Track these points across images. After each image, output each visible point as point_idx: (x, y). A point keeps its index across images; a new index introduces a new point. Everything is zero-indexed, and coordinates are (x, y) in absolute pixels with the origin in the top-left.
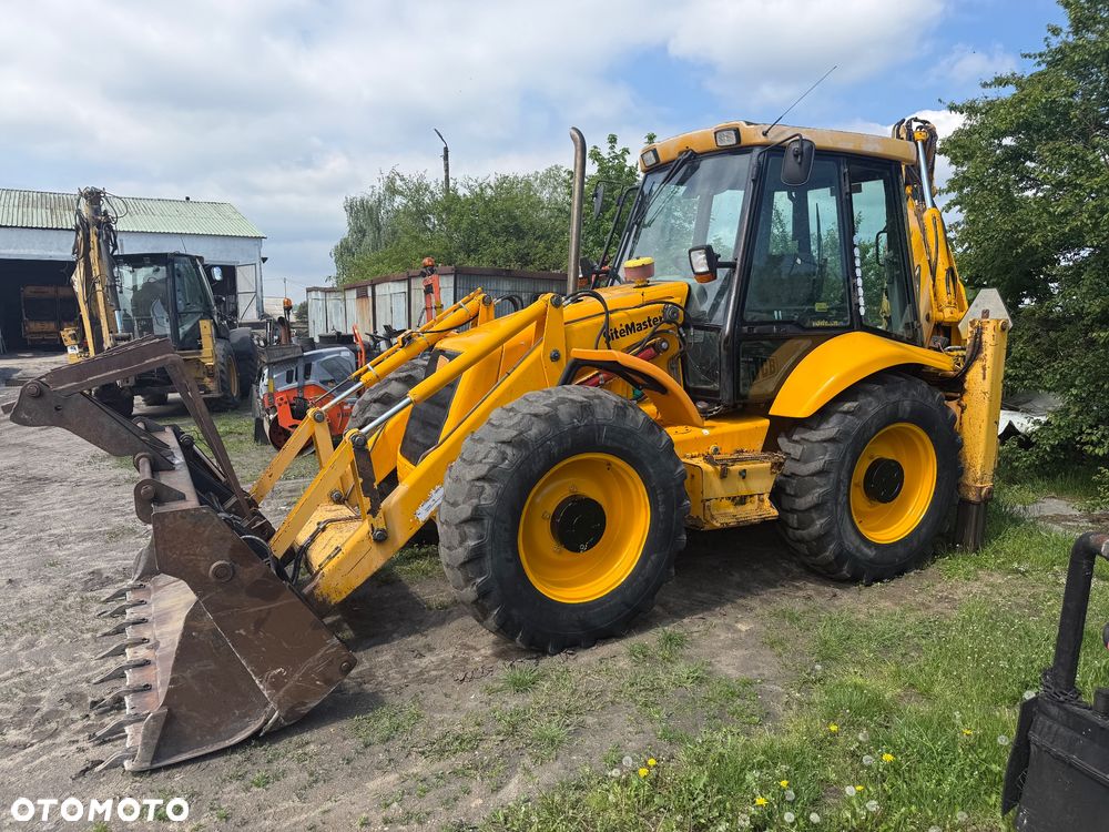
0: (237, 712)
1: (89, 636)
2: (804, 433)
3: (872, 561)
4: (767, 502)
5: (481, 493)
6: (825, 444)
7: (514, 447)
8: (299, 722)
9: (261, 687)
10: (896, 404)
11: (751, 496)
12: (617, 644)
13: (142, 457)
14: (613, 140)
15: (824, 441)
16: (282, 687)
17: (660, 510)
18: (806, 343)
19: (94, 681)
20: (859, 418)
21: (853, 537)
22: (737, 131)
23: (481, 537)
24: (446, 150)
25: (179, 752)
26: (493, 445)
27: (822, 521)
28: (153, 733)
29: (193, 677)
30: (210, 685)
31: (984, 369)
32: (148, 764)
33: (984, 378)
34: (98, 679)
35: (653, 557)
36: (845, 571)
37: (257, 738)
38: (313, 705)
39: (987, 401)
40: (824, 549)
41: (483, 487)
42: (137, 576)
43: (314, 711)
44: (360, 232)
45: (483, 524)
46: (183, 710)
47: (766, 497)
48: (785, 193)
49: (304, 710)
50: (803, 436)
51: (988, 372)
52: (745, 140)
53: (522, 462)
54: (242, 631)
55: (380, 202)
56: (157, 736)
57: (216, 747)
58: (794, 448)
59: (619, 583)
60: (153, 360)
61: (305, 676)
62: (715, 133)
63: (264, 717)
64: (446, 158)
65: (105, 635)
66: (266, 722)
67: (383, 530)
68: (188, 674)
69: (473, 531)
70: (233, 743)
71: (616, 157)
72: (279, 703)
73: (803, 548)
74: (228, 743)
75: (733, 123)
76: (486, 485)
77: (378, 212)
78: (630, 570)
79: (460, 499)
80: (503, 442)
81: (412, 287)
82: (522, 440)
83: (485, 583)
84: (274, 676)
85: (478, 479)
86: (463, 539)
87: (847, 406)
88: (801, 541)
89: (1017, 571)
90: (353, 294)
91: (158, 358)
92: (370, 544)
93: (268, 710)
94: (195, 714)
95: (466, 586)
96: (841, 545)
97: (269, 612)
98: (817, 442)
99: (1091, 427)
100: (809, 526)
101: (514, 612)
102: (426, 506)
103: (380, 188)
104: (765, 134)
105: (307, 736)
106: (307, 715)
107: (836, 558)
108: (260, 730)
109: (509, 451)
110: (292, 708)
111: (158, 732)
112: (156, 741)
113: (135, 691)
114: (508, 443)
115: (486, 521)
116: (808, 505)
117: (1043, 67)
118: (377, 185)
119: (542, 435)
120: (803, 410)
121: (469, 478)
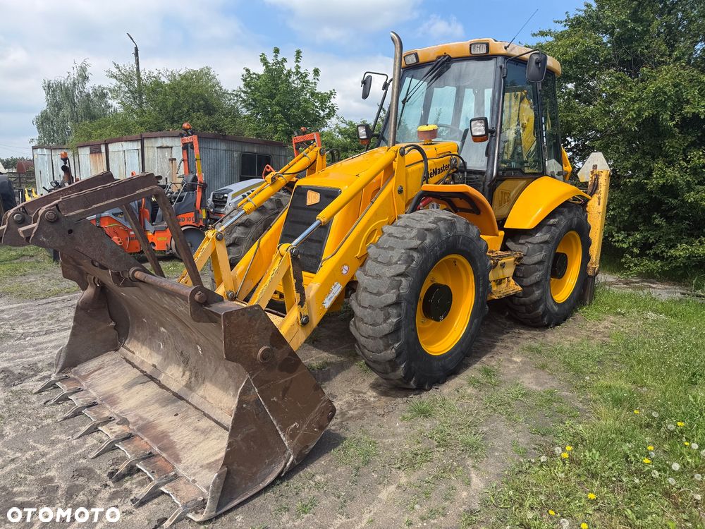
0: (267, 461)
1: (49, 421)
2: (527, 238)
3: (556, 314)
4: (512, 282)
5: (400, 285)
6: (542, 245)
7: (418, 252)
8: (304, 460)
9: (284, 439)
10: (572, 219)
11: (504, 279)
12: (457, 379)
13: (135, 271)
14: (277, 51)
15: (541, 243)
16: (296, 436)
17: (481, 290)
18: (522, 183)
19: (91, 457)
20: (557, 228)
21: (551, 300)
22: (487, 45)
23: (399, 315)
24: (136, 49)
25: (232, 500)
26: (403, 251)
27: (539, 292)
28: (218, 488)
29: (242, 440)
30: (252, 443)
31: (599, 199)
32: (214, 513)
33: (599, 204)
34: (94, 454)
35: (476, 321)
36: (545, 321)
37: (280, 478)
38: (312, 447)
39: (600, 218)
40: (537, 308)
41: (401, 280)
42: (58, 370)
43: (312, 450)
44: (56, 106)
45: (401, 307)
46: (235, 466)
47: (511, 278)
48: (472, 90)
49: (307, 451)
50: (527, 240)
51: (602, 201)
52: (492, 51)
53: (423, 262)
54: (275, 399)
55: (74, 84)
56: (220, 490)
57: (255, 491)
58: (521, 248)
59: (458, 340)
60: (141, 190)
61: (309, 425)
62: (471, 45)
63: (284, 462)
64: (136, 54)
65: (65, 419)
66: (285, 466)
67: (307, 316)
68: (239, 438)
69: (395, 311)
70: (266, 485)
71: (278, 63)
72: (294, 449)
73: (523, 309)
74: (262, 486)
75: (485, 39)
76: (403, 279)
77: (73, 92)
78: (464, 331)
79: (383, 290)
80: (411, 249)
81: (145, 145)
82: (423, 247)
83: (400, 347)
84: (292, 430)
85: (398, 275)
86: (387, 317)
87: (552, 221)
88: (524, 304)
89: (620, 314)
90: (87, 150)
91: (146, 189)
92: (297, 327)
93: (286, 455)
94: (242, 468)
95: (385, 350)
96: (546, 305)
97: (291, 381)
98: (537, 243)
99: (617, 233)
100: (530, 295)
101: (413, 365)
102: (329, 298)
103: (75, 74)
104: (506, 48)
105: (308, 470)
106: (308, 455)
107: (544, 313)
108: (282, 472)
109: (415, 255)
110: (301, 451)
111: (221, 487)
112: (219, 494)
113: (143, 459)
114: (415, 249)
115: (403, 304)
116: (532, 283)
117: (567, 28)
118: (72, 72)
119: (433, 244)
120: (529, 224)
121: (388, 275)
